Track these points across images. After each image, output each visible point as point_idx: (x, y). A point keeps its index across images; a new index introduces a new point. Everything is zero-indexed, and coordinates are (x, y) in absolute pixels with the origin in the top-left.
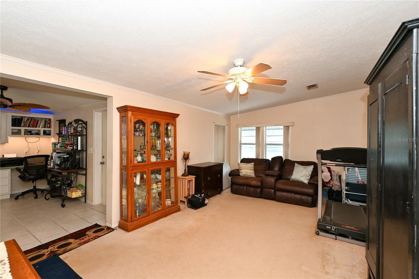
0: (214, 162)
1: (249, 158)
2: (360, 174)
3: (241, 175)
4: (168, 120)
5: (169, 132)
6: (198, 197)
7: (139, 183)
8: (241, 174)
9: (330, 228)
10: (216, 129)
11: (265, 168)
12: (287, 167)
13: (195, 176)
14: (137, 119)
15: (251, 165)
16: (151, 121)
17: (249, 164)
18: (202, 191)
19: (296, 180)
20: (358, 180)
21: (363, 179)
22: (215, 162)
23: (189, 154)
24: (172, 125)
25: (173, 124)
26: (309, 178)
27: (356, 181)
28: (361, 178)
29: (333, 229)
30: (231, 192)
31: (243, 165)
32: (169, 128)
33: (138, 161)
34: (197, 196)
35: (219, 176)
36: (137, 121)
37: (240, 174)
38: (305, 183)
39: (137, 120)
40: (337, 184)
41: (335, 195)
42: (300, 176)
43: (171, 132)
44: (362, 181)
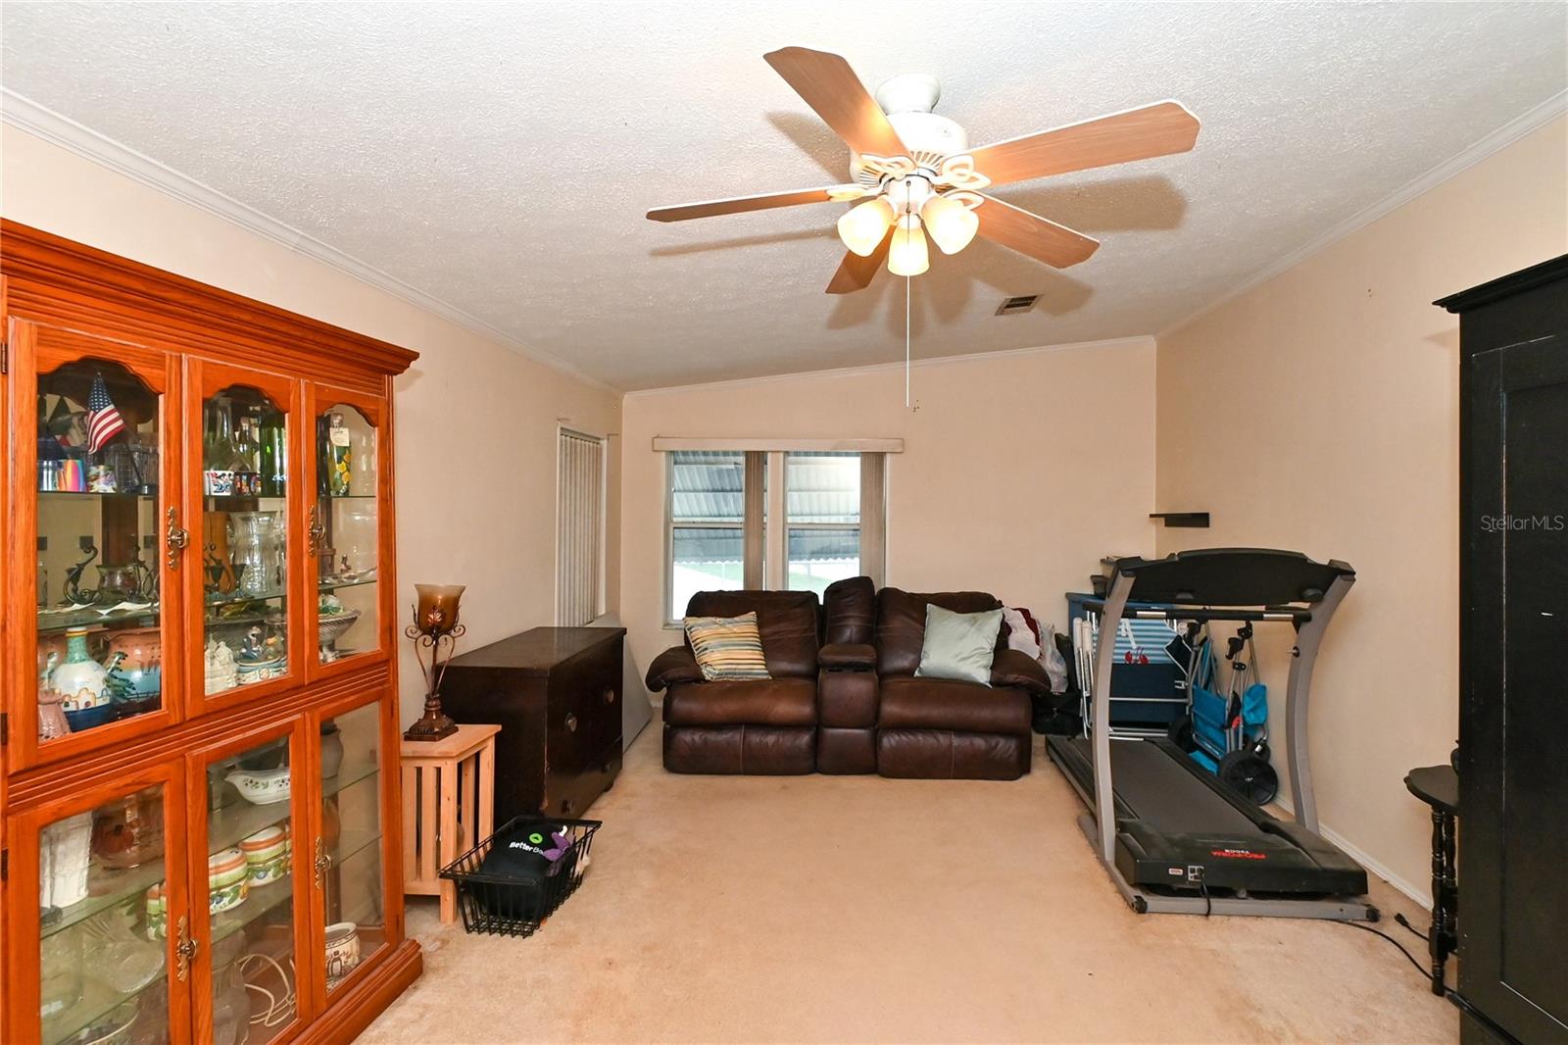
0: (556, 625)
1: (726, 590)
2: (1132, 630)
3: (708, 678)
4: (337, 381)
5: (340, 468)
6: (537, 850)
7: (84, 893)
8: (708, 673)
9: (1180, 872)
10: (566, 455)
11: (805, 631)
12: (897, 624)
13: (499, 728)
14: (69, 347)
15: (745, 625)
16: (204, 381)
17: (736, 619)
18: (540, 802)
19: (943, 676)
20: (1126, 651)
21: (1142, 646)
22: (562, 626)
23: (456, 601)
24: (365, 416)
25: (377, 413)
26: (989, 659)
27: (1122, 654)
28: (1136, 642)
29: (1190, 875)
30: (665, 766)
31: (706, 630)
32: (340, 437)
33: (72, 707)
34: (527, 848)
35: (611, 700)
36: (68, 364)
37: (704, 672)
38: (982, 681)
39: (74, 356)
40: (1056, 670)
41: (1058, 711)
42: (959, 657)
43: (348, 464)
44: (1139, 652)
